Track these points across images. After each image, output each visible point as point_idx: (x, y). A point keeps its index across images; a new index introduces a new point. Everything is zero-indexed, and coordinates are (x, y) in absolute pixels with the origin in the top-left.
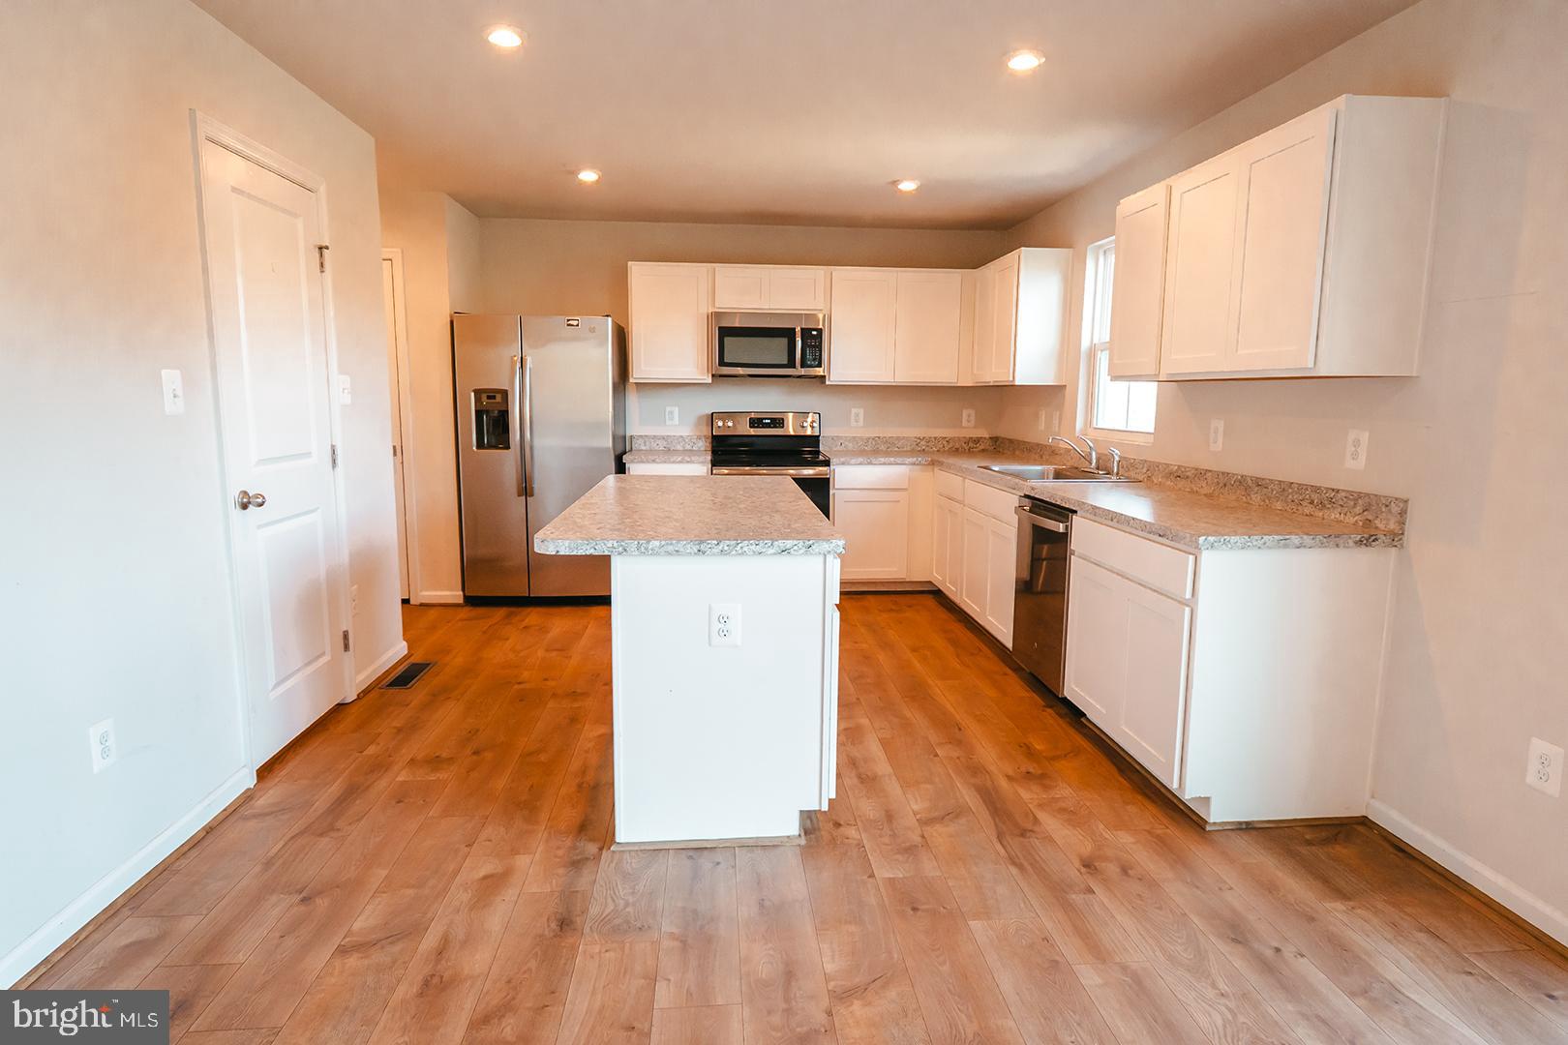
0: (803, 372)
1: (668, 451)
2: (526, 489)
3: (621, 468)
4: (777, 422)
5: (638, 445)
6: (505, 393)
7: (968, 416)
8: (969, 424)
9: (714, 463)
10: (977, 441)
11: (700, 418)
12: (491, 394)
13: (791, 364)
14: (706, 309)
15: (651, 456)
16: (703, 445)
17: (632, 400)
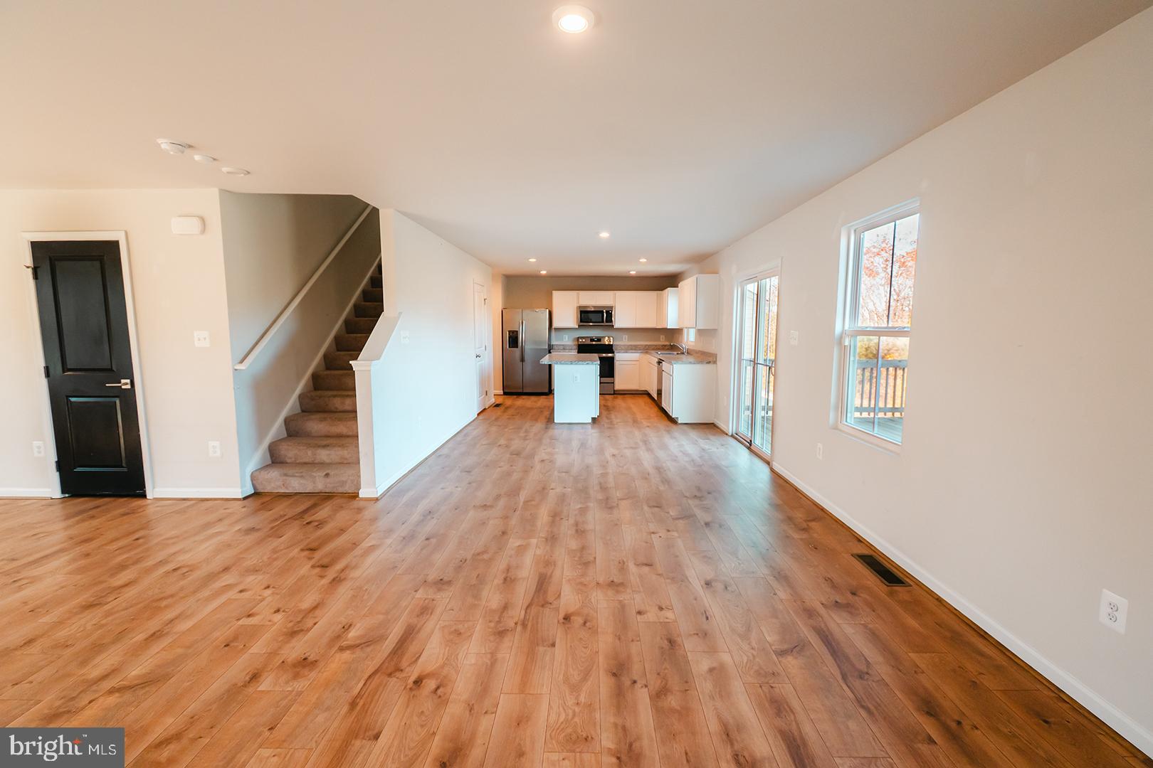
0: (607, 324)
1: (564, 349)
2: (522, 360)
3: (550, 352)
4: (599, 340)
5: (555, 347)
6: (517, 331)
7: (662, 337)
8: (662, 341)
9: (578, 352)
10: (665, 346)
11: (574, 339)
12: (513, 332)
13: (603, 322)
14: (576, 305)
15: (558, 350)
16: (575, 347)
17: (553, 333)
